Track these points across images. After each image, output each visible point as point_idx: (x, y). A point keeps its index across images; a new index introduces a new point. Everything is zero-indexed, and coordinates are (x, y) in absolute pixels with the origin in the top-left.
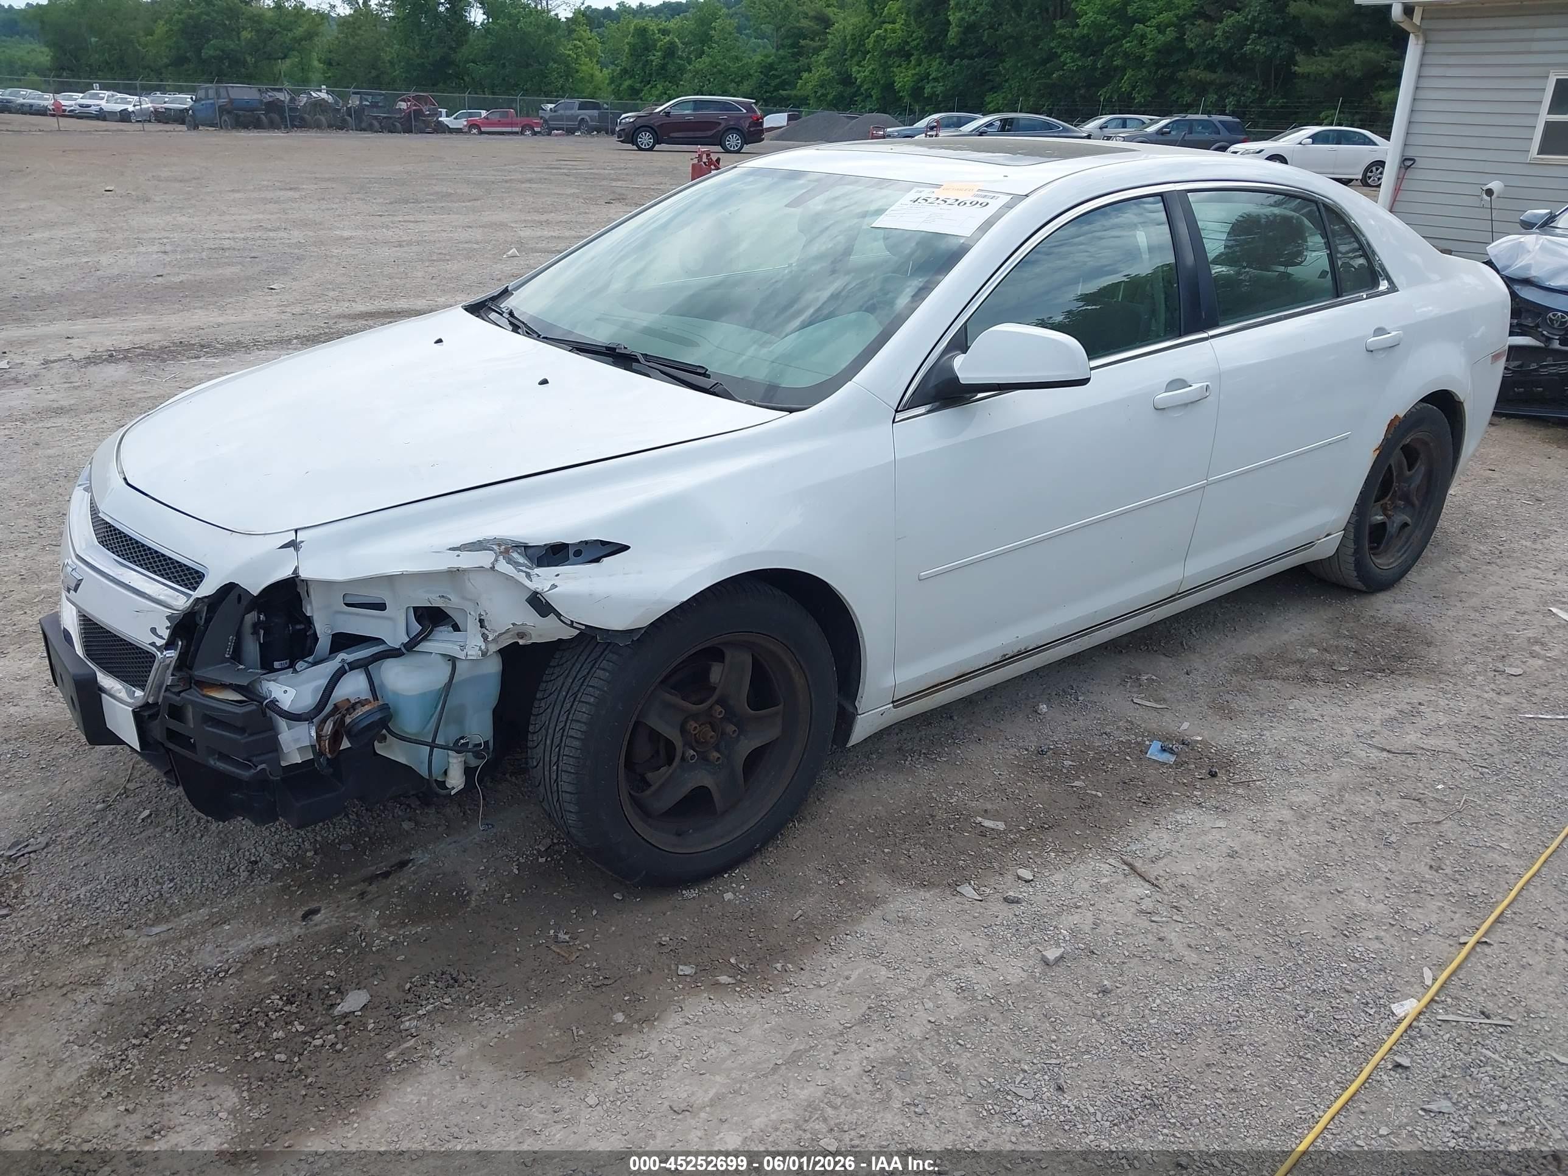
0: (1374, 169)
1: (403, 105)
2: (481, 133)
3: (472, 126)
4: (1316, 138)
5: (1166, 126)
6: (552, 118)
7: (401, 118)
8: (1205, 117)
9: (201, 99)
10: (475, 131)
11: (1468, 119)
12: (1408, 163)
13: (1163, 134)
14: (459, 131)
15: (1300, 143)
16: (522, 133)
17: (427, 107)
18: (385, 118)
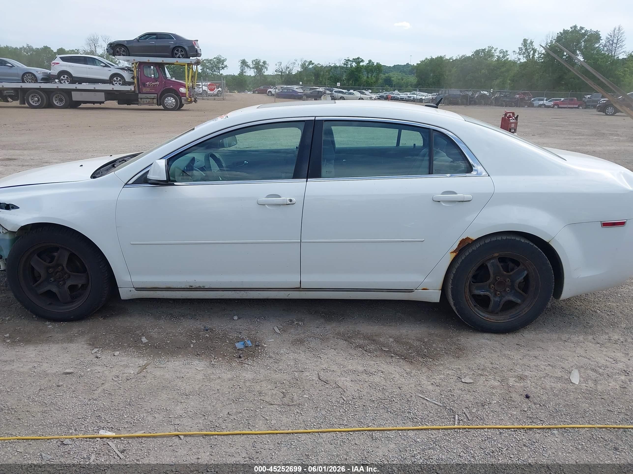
1: (518, 96)
2: (559, 107)
3: (555, 105)
6: (588, 101)
7: (515, 101)
9: (440, 94)
10: (556, 107)
14: (549, 107)
16: (578, 108)
17: (527, 97)
18: (508, 101)
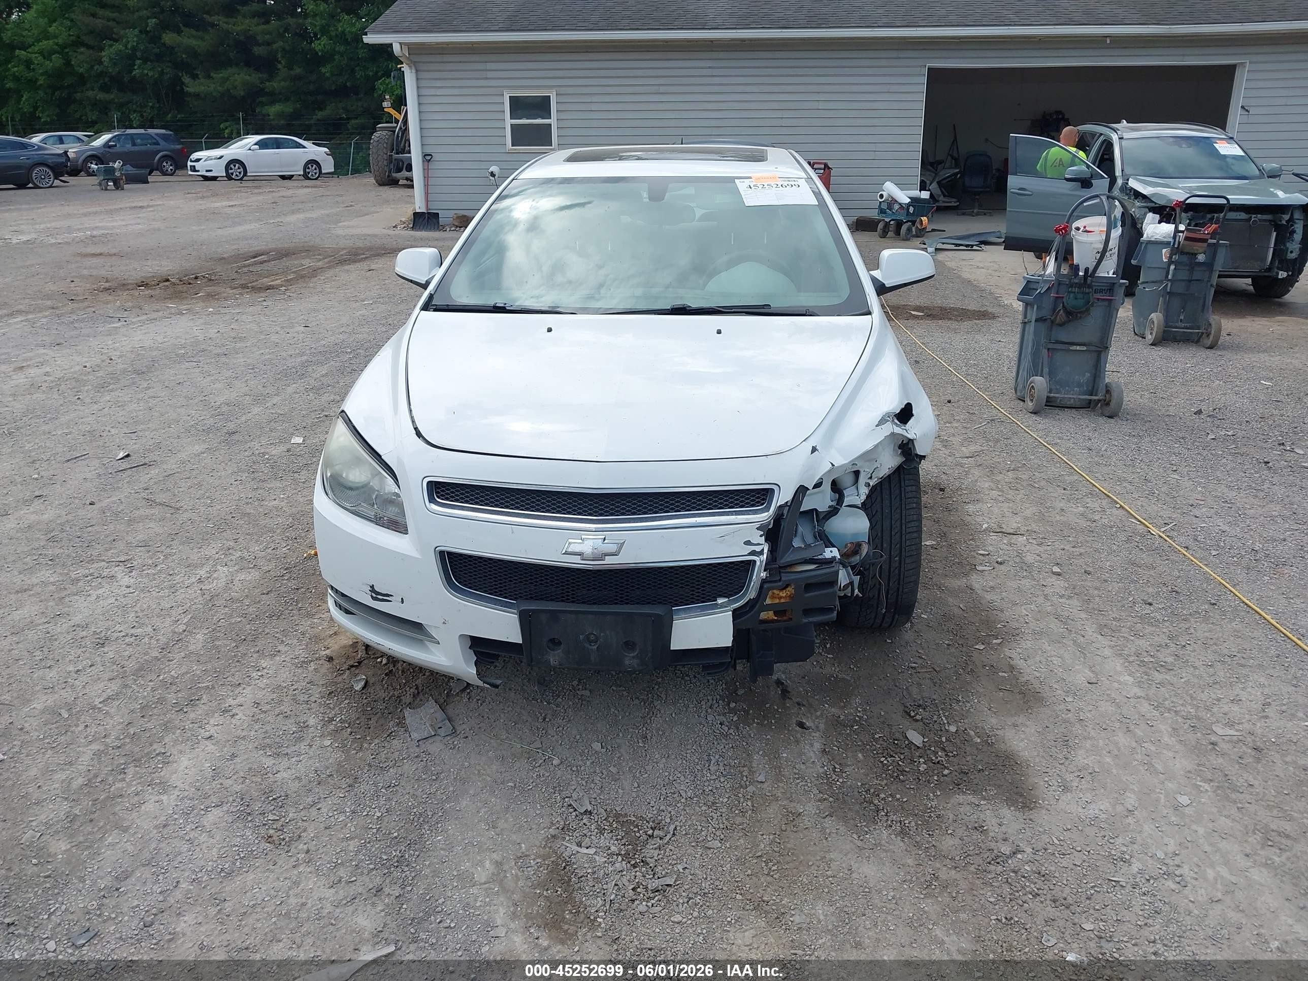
0: (310, 166)
4: (262, 145)
5: (110, 140)
8: (142, 131)
11: (461, 124)
12: (428, 158)
13: (110, 147)
15: (250, 149)
